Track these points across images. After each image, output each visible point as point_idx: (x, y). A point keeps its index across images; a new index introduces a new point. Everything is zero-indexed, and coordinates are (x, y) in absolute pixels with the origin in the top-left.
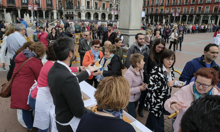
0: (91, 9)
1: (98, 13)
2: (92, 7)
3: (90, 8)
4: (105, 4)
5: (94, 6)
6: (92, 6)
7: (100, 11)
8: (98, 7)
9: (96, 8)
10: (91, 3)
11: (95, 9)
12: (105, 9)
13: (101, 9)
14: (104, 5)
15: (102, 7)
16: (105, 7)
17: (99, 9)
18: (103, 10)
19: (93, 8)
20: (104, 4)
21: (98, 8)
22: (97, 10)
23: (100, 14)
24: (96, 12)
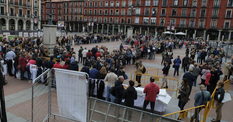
0: (6, 15)
1: (15, 19)
3: (5, 14)
4: (23, 10)
5: (9, 12)
6: (7, 12)
8: (14, 13)
9: (12, 14)
10: (6, 9)
12: (23, 15)
13: (17, 15)
14: (21, 12)
15: (19, 14)
16: (23, 14)
17: (15, 15)
18: (20, 16)
19: (8, 15)
20: (21, 10)
21: (14, 15)
22: (13, 17)
23: (17, 20)
24: (12, 18)
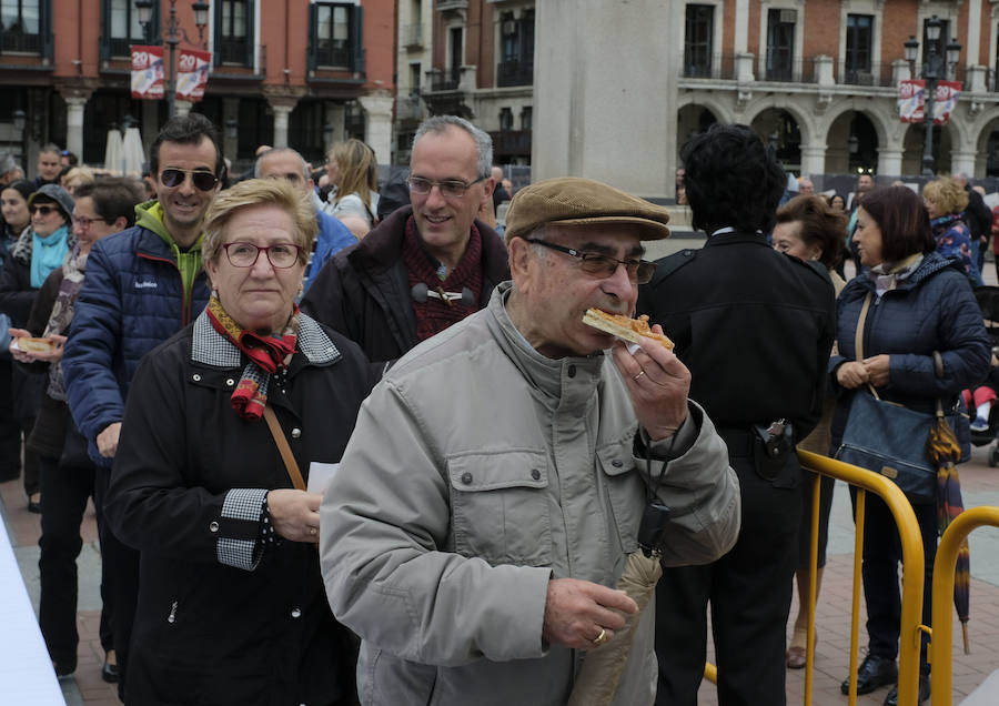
0: (729, 72)
1: (801, 109)
2: (730, 59)
3: (717, 64)
4: (879, 21)
5: (753, 48)
6: (741, 45)
7: (818, 95)
8: (799, 53)
9: (780, 65)
10: (730, 21)
11: (772, 76)
12: (876, 72)
13: (825, 73)
14: (860, 38)
15: (842, 56)
16: (877, 56)
17: (810, 76)
18: (850, 80)
19: (745, 71)
20: (863, 23)
21: (798, 68)
22: (784, 87)
23: (819, 120)
24: (781, 103)
